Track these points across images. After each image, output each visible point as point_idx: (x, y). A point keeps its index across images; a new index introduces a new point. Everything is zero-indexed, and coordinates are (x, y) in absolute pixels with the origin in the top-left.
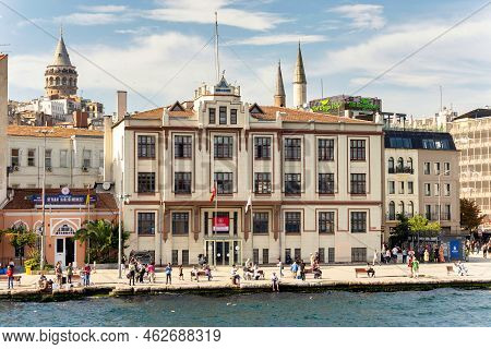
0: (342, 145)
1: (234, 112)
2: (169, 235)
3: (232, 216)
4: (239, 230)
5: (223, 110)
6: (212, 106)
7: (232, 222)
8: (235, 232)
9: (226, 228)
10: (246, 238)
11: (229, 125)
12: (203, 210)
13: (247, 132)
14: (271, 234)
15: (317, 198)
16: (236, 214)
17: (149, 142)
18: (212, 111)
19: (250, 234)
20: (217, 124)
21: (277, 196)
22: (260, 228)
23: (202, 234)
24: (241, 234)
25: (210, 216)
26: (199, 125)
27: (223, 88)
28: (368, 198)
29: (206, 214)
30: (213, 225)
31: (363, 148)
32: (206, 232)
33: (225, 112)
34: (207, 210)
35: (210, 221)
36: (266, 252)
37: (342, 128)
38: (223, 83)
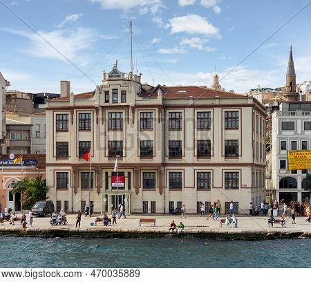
0: (217, 116)
1: (124, 93)
2: (79, 189)
3: (126, 175)
4: (132, 186)
5: (115, 92)
6: (106, 89)
7: (126, 179)
8: (129, 188)
9: (122, 185)
10: (137, 193)
11: (120, 103)
12: (104, 171)
13: (133, 109)
14: (157, 189)
15: (195, 161)
16: (129, 173)
17: (64, 118)
18: (107, 93)
19: (141, 190)
20: (111, 103)
21: (157, 159)
22: (149, 185)
23: (103, 189)
24: (133, 190)
25: (110, 174)
26: (96, 104)
27: (114, 74)
28: (240, 160)
29: (107, 173)
30: (113, 182)
31: (237, 118)
32: (107, 188)
33: (117, 93)
34: (107, 170)
35: (110, 179)
36: (153, 203)
37: (217, 102)
38: (115, 71)
